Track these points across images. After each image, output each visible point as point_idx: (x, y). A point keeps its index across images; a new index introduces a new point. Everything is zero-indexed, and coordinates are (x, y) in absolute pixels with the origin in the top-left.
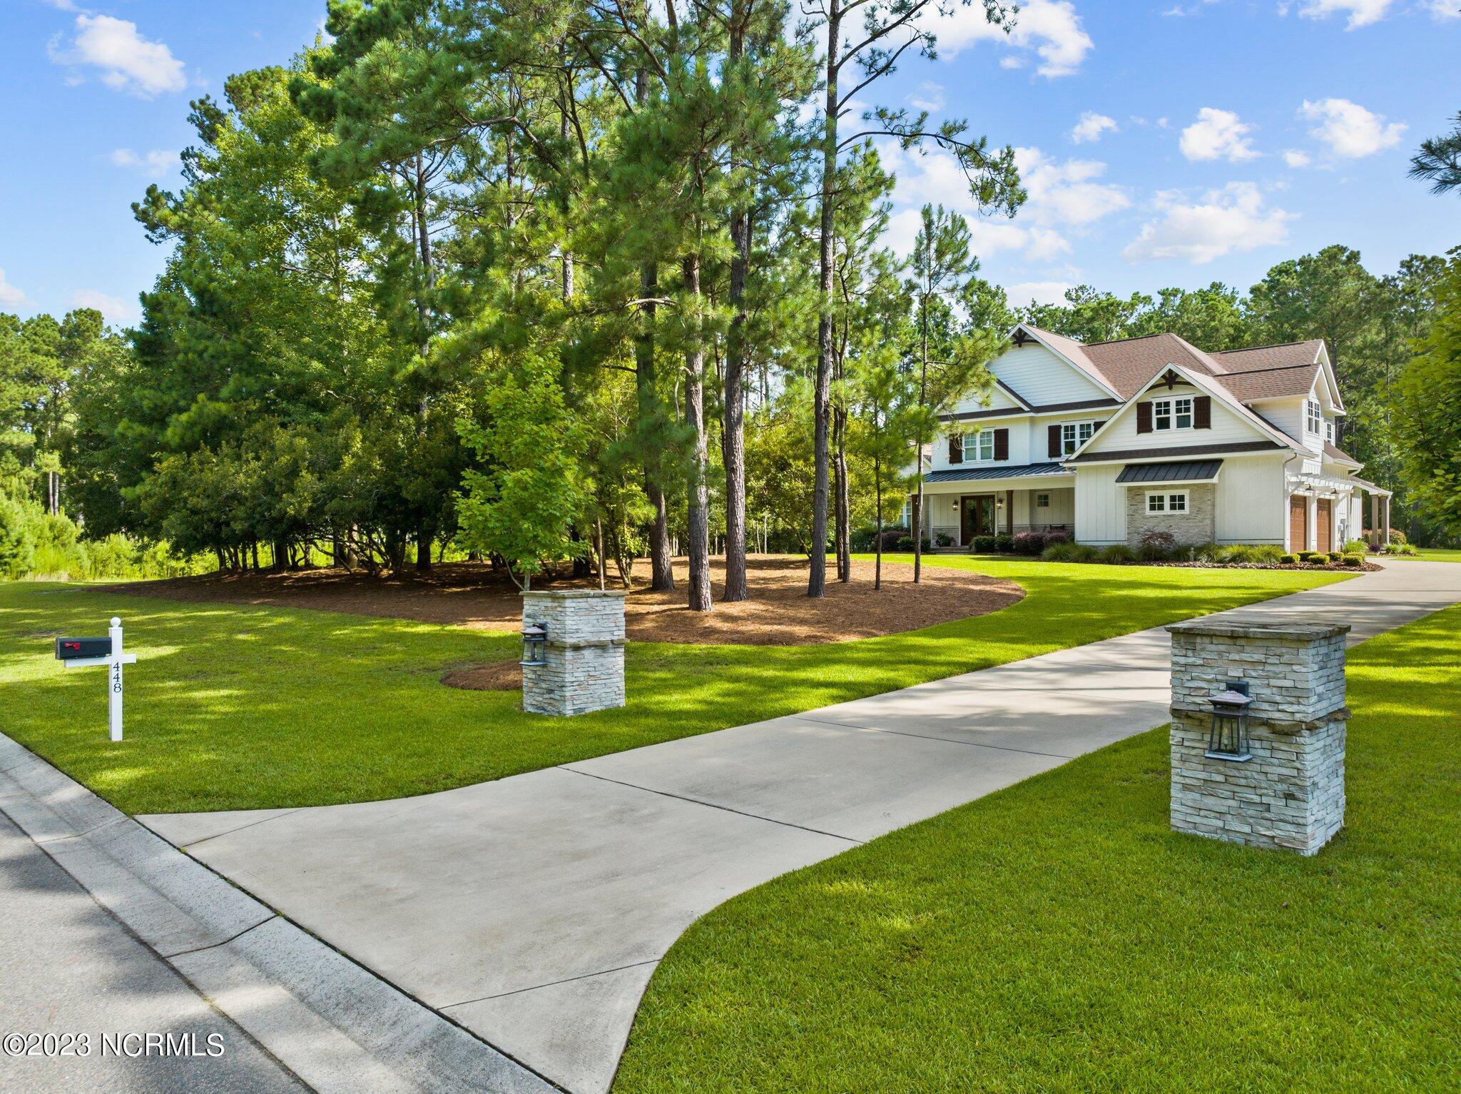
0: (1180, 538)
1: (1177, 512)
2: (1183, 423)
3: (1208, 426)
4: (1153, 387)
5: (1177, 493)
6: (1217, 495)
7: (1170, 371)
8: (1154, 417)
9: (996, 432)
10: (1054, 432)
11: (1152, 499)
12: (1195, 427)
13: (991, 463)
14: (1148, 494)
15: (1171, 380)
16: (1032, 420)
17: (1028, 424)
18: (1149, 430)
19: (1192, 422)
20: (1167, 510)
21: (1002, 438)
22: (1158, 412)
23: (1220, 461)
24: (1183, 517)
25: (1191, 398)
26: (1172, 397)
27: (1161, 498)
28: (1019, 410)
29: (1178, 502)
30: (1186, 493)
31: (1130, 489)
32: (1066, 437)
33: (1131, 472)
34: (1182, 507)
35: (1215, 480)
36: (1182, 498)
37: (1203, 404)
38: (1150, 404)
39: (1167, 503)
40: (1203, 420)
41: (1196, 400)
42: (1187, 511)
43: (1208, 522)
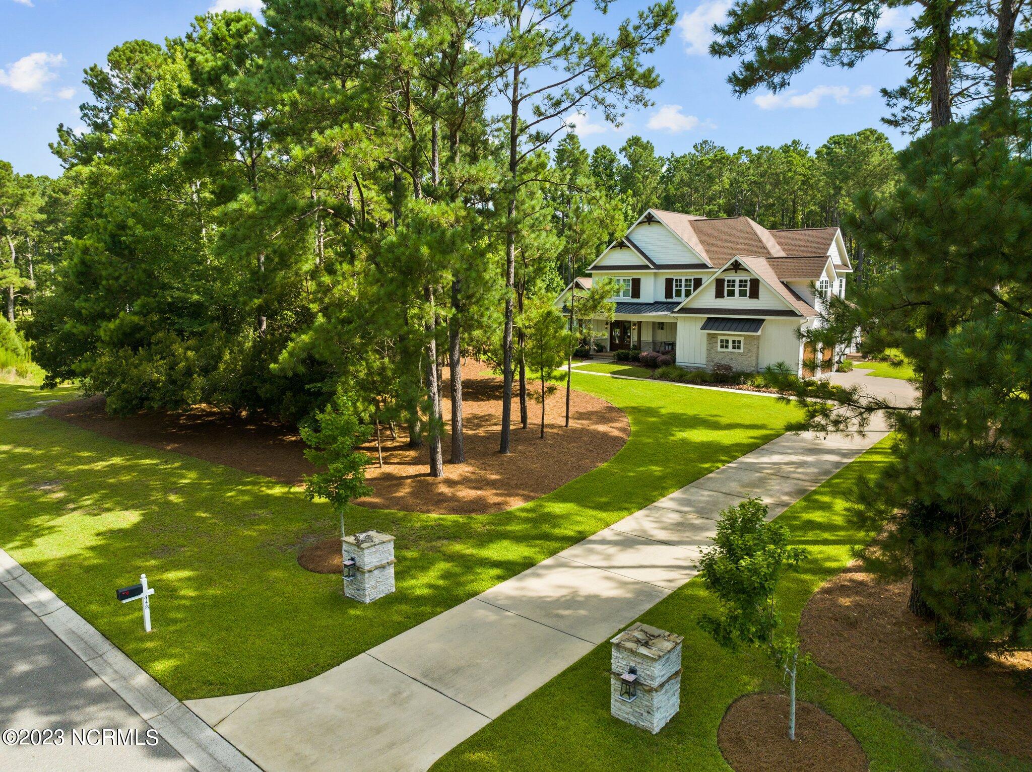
0: (736, 367)
1: (736, 351)
2: (743, 294)
3: (757, 298)
4: (725, 270)
5: (737, 338)
6: (761, 341)
7: (736, 261)
8: (726, 289)
9: (633, 280)
10: (669, 282)
11: (722, 341)
12: (750, 297)
13: (629, 300)
14: (720, 338)
15: (737, 267)
16: (655, 274)
17: (652, 277)
18: (723, 297)
19: (748, 294)
20: (730, 349)
21: (636, 283)
22: (728, 286)
23: (764, 320)
24: (739, 354)
25: (748, 279)
26: (737, 277)
27: (727, 341)
28: (647, 267)
29: (737, 345)
30: (742, 339)
31: (709, 334)
32: (676, 286)
33: (710, 323)
34: (739, 348)
35: (759, 333)
36: (739, 342)
37: (755, 283)
38: (724, 280)
39: (730, 345)
40: (754, 294)
41: (751, 280)
42: (742, 350)
43: (754, 358)
